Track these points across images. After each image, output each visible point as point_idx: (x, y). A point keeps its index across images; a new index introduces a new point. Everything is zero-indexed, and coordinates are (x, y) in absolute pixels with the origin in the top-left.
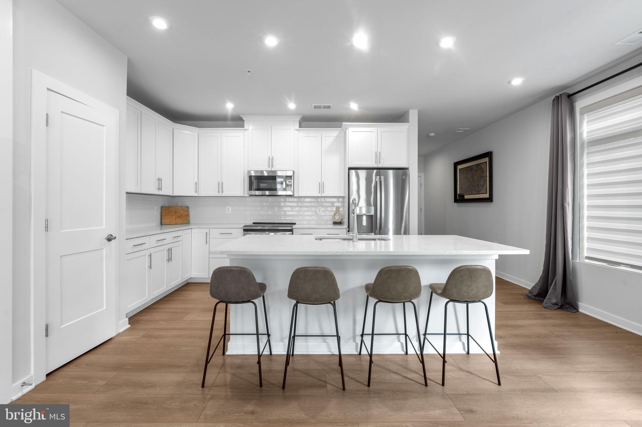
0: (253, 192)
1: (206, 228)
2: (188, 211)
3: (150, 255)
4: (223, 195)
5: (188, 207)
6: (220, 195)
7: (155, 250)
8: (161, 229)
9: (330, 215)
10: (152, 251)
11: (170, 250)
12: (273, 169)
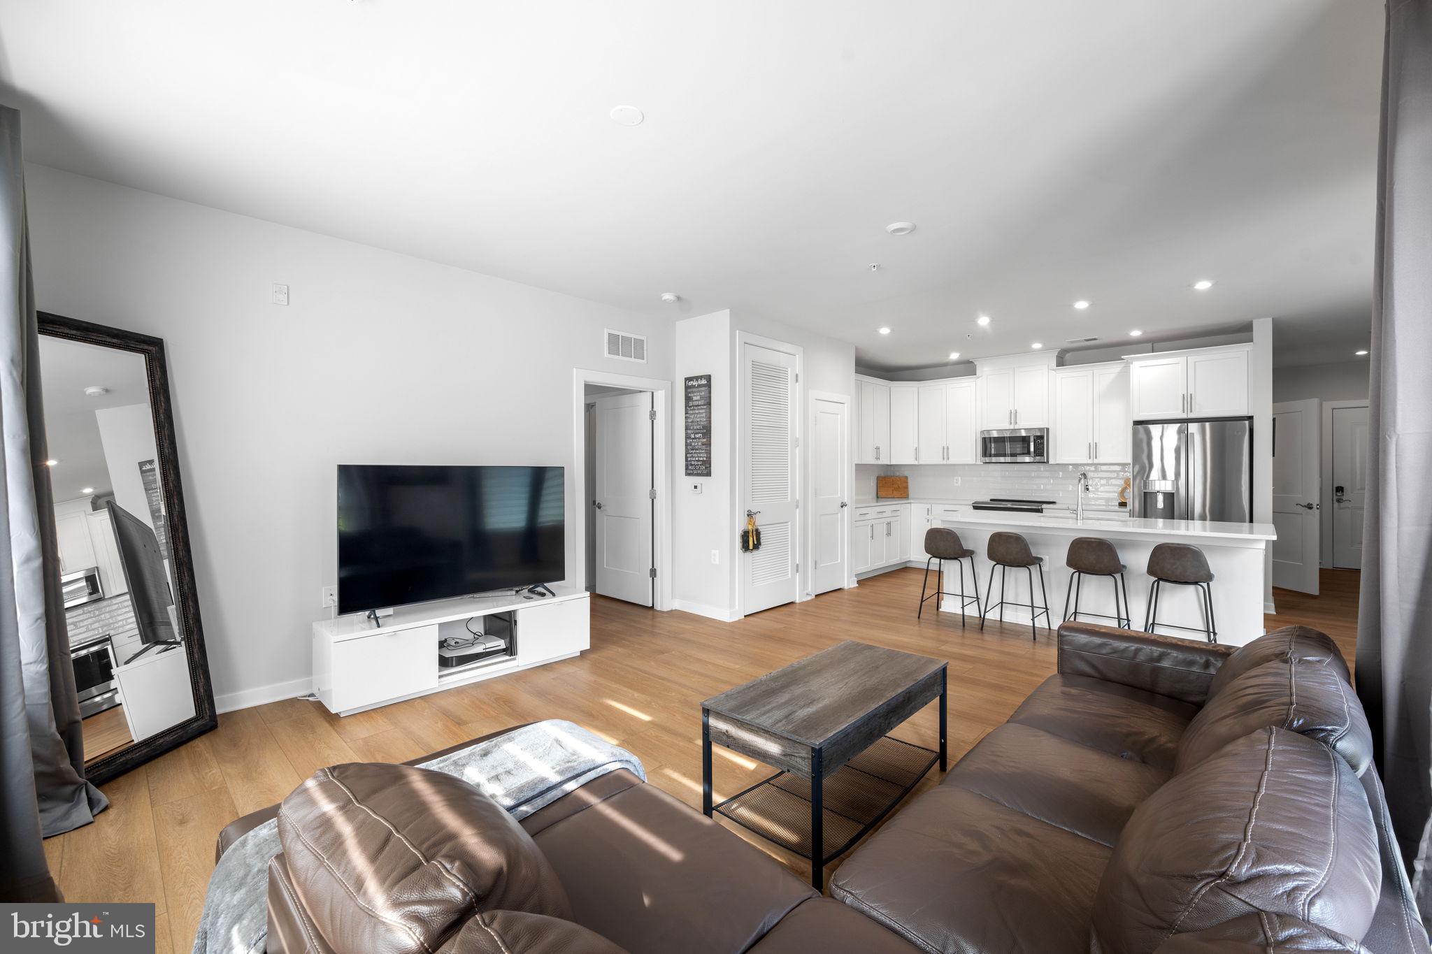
0: (987, 459)
1: (927, 503)
2: (907, 483)
3: (872, 526)
4: (949, 462)
5: (906, 478)
6: (945, 462)
7: (877, 521)
8: (877, 502)
9: (1115, 492)
10: (873, 522)
11: (889, 524)
12: (1017, 427)
